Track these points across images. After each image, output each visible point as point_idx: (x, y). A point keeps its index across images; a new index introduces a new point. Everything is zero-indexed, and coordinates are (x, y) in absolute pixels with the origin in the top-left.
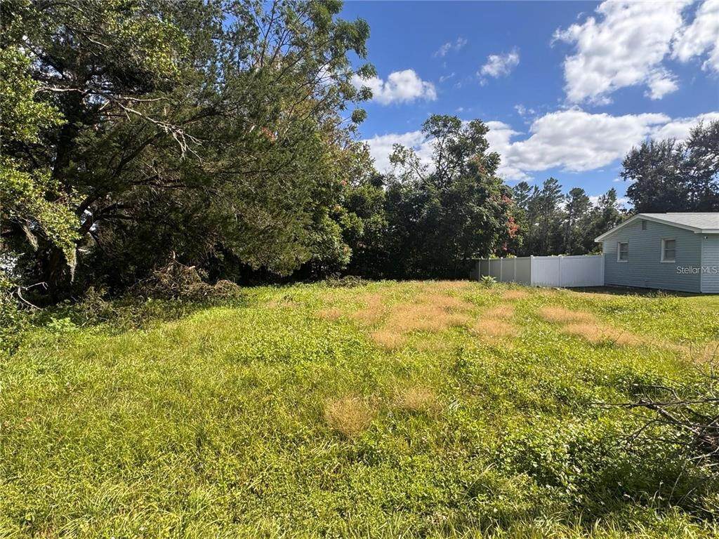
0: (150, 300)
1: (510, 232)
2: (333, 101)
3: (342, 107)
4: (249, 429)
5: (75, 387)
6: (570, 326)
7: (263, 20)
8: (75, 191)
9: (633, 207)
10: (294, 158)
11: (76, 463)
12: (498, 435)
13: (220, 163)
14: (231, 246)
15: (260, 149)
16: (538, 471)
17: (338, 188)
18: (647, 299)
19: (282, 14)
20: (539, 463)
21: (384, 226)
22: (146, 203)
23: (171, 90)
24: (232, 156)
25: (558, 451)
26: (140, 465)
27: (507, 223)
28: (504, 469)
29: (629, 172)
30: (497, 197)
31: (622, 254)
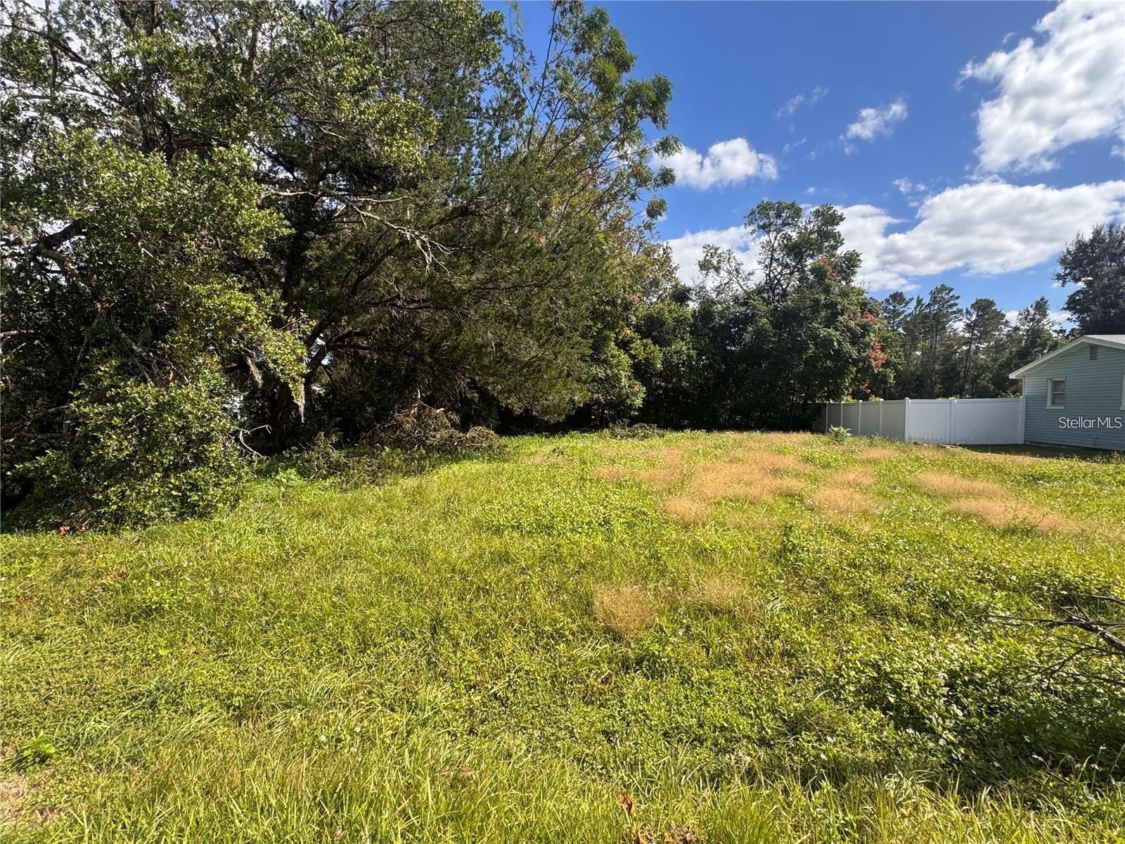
0: (387, 449)
1: (874, 363)
2: (621, 190)
3: (633, 198)
4: (496, 616)
5: (296, 551)
6: (962, 501)
7: (531, 89)
8: (304, 316)
9: (1076, 326)
10: (567, 267)
11: (292, 643)
12: (839, 652)
13: (474, 278)
14: (488, 384)
15: (523, 257)
16: (897, 708)
17: (627, 306)
18: (1095, 465)
19: (556, 80)
20: (899, 695)
21: (689, 356)
22: (386, 330)
23: (415, 187)
24: (489, 267)
25: (930, 682)
26: (363, 652)
27: (869, 351)
28: (845, 699)
29: (1070, 274)
30: (855, 314)
31: (1054, 397)
